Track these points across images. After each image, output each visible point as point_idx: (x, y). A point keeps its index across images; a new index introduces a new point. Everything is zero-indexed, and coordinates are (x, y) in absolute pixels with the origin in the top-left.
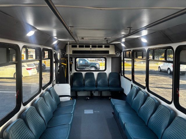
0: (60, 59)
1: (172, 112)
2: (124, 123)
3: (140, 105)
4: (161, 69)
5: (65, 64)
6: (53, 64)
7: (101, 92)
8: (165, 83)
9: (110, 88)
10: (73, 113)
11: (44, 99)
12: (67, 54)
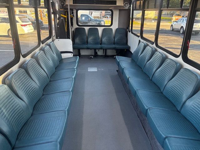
0: (59, 10)
1: (178, 64)
2: (128, 77)
3: (146, 61)
4: (174, 27)
5: (65, 15)
6: (51, 16)
7: (105, 50)
8: (176, 44)
9: (116, 46)
10: (76, 68)
11: (45, 53)
12: (66, 4)
